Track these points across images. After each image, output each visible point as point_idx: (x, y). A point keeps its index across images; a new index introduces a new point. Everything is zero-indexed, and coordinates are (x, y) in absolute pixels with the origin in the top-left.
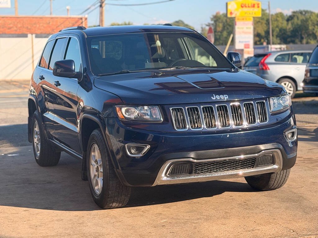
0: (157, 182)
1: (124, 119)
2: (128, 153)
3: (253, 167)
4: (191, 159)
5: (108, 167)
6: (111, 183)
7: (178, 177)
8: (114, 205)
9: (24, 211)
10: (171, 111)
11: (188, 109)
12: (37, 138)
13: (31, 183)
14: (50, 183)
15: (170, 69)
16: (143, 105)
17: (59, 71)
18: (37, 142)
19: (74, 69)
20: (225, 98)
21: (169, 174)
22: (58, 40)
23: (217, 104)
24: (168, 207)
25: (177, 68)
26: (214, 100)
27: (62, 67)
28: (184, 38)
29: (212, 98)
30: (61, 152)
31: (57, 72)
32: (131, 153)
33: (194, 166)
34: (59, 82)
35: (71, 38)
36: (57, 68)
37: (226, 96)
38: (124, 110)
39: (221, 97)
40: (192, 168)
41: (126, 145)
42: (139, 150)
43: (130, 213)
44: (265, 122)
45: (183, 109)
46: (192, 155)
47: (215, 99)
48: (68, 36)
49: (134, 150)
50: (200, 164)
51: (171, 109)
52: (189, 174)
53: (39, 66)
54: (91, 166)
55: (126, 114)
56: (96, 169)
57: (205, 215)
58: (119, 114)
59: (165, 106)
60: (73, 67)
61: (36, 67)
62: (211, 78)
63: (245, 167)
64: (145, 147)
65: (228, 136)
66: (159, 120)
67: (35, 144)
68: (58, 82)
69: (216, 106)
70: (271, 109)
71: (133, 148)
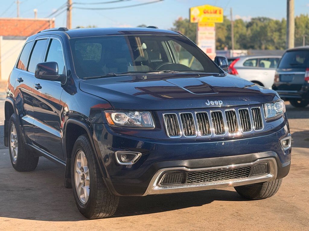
0: (148, 192)
1: (113, 125)
2: (118, 161)
3: (247, 177)
4: (185, 168)
5: (95, 175)
6: (99, 192)
7: (171, 187)
8: (101, 215)
9: (5, 221)
10: (164, 117)
11: (181, 115)
12: (14, 142)
13: (10, 190)
14: (29, 189)
15: (158, 73)
16: (134, 111)
17: (41, 73)
18: (14, 147)
19: (57, 71)
20: (220, 103)
21: (160, 184)
22: (38, 41)
23: (212, 110)
24: (158, 218)
25: (165, 72)
26: (208, 106)
27: (44, 69)
28: (169, 41)
29: (206, 103)
30: (40, 157)
31: (40, 74)
32: (121, 161)
33: (187, 174)
34: (40, 85)
35: (53, 40)
36: (39, 70)
37: (221, 102)
38: (113, 115)
39: (215, 103)
40: (184, 177)
41: (116, 153)
42: (130, 157)
43: (118, 223)
44: (260, 129)
45: (176, 115)
46: (186, 163)
47: (209, 104)
48: (49, 38)
49: (124, 158)
50: (193, 173)
51: (164, 115)
52: (182, 183)
53: (17, 67)
54: (76, 173)
55: (116, 120)
56: (82, 177)
57: (197, 227)
58: (108, 119)
59: (157, 112)
60: (57, 70)
61: (14, 69)
62: (202, 82)
63: (239, 176)
64: (136, 155)
65: (223, 144)
66: (150, 126)
67: (12, 149)
68: (39, 84)
69: (211, 112)
70: (266, 116)
71: (124, 155)
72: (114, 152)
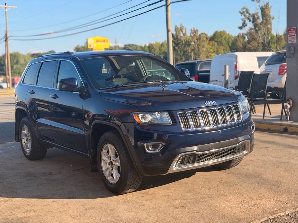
0: (170, 172)
1: (141, 123)
3: (233, 154)
4: (195, 152)
9: (53, 202)
10: (179, 115)
11: (190, 113)
12: (25, 139)
13: (36, 176)
16: (155, 112)
17: (63, 87)
18: (26, 142)
19: (77, 85)
20: (214, 103)
21: (178, 165)
22: (44, 63)
25: (156, 82)
26: (207, 105)
29: (205, 103)
31: (62, 87)
33: (197, 156)
34: (57, 95)
35: (62, 61)
36: (62, 84)
37: (214, 102)
38: (140, 116)
39: (211, 102)
40: (195, 158)
41: (145, 144)
42: (155, 147)
43: (143, 196)
44: (240, 120)
45: (187, 113)
46: (195, 148)
48: (58, 60)
49: (151, 148)
50: (201, 155)
51: (178, 113)
52: (192, 163)
53: (23, 83)
54: (102, 161)
55: (142, 120)
56: (109, 163)
58: (137, 120)
59: (173, 112)
60: (76, 83)
61: (20, 84)
63: (228, 155)
64: (160, 145)
65: (220, 132)
66: (169, 123)
68: (55, 95)
69: (209, 109)
71: (151, 145)
72: (143, 144)
